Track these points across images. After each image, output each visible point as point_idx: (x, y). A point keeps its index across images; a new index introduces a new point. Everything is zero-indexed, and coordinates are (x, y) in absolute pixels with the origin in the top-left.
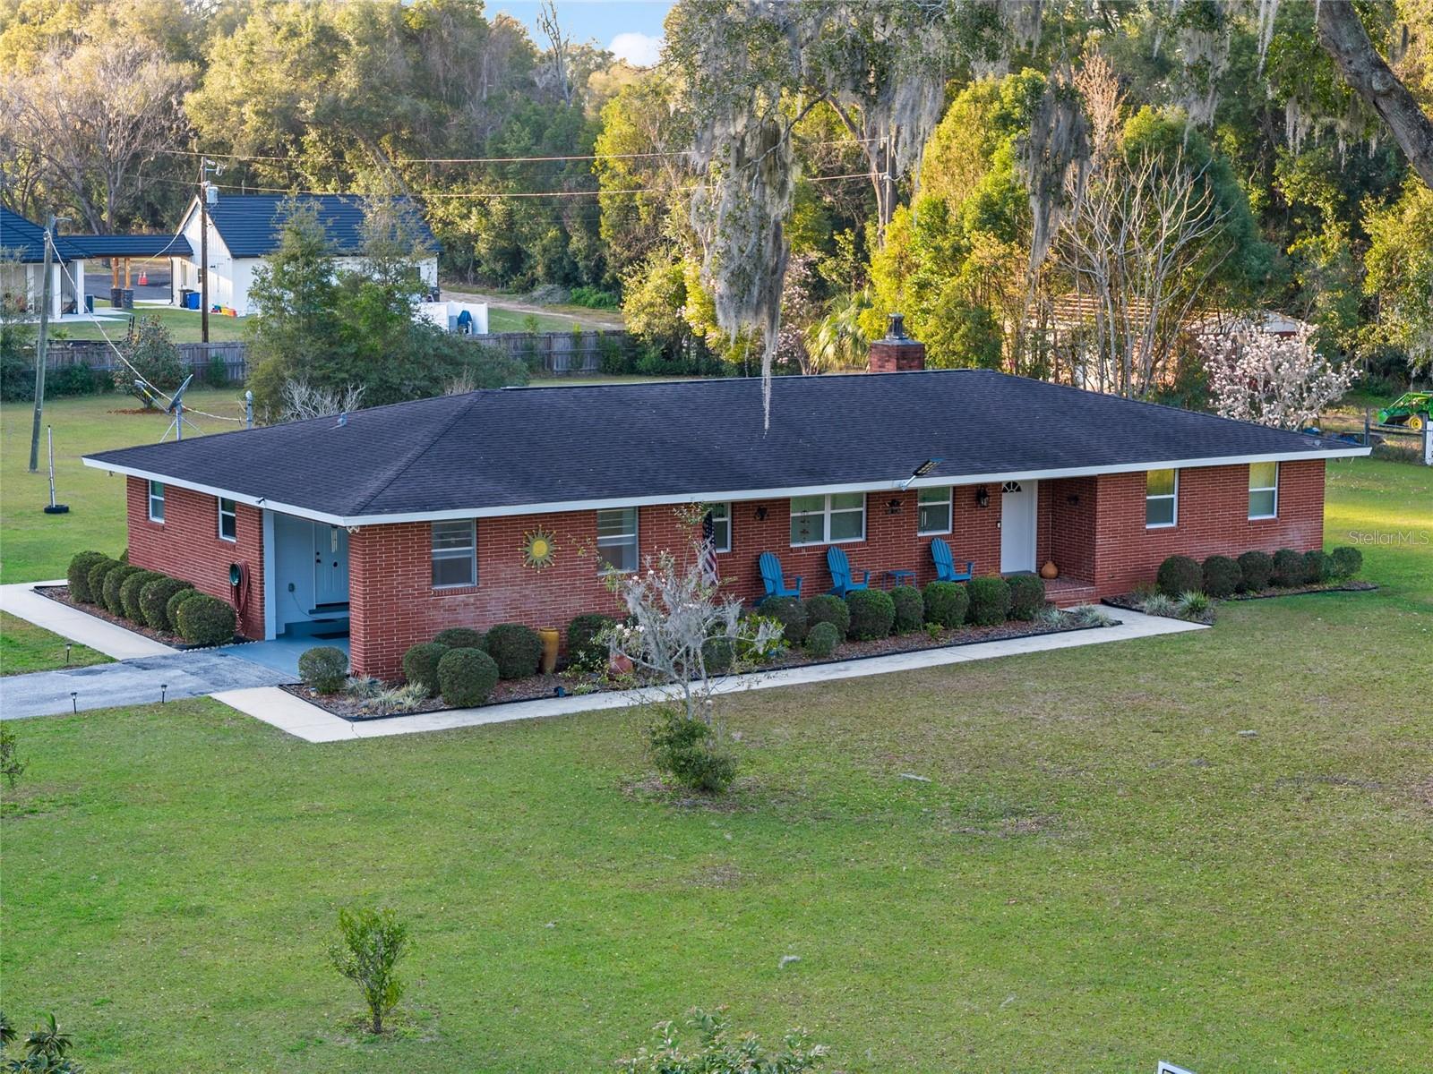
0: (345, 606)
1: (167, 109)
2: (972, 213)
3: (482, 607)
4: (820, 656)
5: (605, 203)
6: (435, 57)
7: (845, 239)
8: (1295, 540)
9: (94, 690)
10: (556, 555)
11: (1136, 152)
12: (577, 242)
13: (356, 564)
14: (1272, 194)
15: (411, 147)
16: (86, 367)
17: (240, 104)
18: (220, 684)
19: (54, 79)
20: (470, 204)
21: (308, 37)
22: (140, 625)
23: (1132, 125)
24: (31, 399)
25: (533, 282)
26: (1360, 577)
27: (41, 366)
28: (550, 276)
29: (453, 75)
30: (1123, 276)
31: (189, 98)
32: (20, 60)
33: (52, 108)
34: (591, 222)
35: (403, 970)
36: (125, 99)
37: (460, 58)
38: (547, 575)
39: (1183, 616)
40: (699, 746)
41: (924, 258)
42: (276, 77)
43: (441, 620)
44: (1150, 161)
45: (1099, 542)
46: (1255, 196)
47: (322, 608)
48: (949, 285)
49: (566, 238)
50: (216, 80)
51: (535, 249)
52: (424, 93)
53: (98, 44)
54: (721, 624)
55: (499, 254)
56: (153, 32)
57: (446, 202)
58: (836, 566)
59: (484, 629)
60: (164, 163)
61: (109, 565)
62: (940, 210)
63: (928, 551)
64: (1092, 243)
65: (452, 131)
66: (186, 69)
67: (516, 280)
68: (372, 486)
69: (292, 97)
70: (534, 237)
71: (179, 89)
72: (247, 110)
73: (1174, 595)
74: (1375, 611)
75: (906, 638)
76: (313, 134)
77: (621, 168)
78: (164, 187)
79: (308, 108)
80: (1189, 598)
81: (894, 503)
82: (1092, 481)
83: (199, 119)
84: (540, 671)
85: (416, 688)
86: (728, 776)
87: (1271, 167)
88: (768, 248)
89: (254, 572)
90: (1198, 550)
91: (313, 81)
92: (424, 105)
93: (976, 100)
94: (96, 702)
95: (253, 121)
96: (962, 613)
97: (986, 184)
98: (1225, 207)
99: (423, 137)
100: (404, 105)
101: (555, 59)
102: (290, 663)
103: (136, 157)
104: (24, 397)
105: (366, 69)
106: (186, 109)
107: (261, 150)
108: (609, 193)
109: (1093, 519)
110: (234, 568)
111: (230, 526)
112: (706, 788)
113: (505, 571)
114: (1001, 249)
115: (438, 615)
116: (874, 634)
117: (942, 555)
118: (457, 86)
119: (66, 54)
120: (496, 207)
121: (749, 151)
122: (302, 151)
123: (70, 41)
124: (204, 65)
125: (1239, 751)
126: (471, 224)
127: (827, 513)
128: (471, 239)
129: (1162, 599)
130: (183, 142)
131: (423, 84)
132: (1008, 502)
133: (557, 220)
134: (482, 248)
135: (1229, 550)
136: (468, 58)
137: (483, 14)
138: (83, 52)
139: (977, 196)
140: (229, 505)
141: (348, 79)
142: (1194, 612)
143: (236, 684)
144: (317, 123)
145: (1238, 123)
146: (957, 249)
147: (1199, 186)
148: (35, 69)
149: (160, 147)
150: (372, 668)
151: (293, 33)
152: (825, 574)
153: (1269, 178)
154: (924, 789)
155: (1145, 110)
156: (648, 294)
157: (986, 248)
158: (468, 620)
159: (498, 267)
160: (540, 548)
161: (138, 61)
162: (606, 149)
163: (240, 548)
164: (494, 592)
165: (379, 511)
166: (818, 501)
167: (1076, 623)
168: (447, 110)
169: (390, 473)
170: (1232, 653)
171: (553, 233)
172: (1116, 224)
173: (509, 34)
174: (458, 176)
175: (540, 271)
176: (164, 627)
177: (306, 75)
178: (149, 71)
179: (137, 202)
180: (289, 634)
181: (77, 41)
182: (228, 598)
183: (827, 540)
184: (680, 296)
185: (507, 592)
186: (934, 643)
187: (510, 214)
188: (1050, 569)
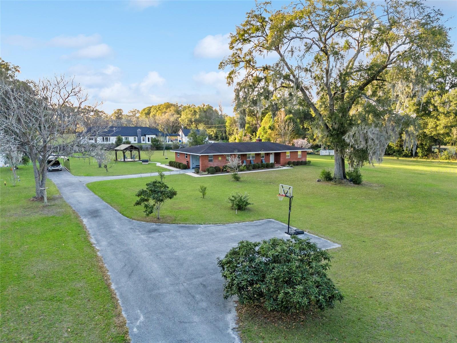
0: (199, 166)
1: (177, 120)
2: (268, 127)
3: (214, 165)
4: (250, 170)
5: (227, 130)
6: (207, 114)
7: (254, 134)
8: (303, 160)
9: (172, 173)
10: (222, 159)
11: (287, 120)
12: (224, 135)
13: (200, 159)
14: (303, 127)
15: (205, 124)
16: (169, 146)
17: (185, 119)
18: (186, 172)
19: (164, 117)
20: (212, 131)
21: (193, 111)
22: (177, 168)
23: (286, 117)
24: (163, 150)
25: (219, 140)
26: (311, 164)
27: (164, 146)
28: (221, 139)
29: (210, 116)
30: (285, 134)
31: (179, 119)
32: (160, 115)
33: (163, 120)
34: (225, 133)
35: (206, 191)
36: (172, 119)
37: (210, 114)
38: (221, 161)
39: (290, 167)
40: (237, 176)
41: (263, 133)
42: (189, 116)
43: (210, 166)
44: (288, 121)
45: (281, 159)
46: (302, 127)
47: (196, 166)
48: (265, 136)
49: (223, 134)
50: (182, 117)
51: (219, 136)
52: (206, 118)
53: (169, 113)
54: (239, 163)
55: (215, 136)
56: (175, 111)
57: (209, 131)
58: (252, 162)
59: (214, 167)
60: (177, 126)
61: (173, 162)
62: (264, 127)
63: (262, 160)
64: (282, 131)
65: (210, 122)
66: (179, 116)
67: (217, 140)
68: (202, 151)
69: (191, 119)
70: (219, 134)
71: (178, 118)
72: (186, 120)
73: (289, 165)
74: (312, 167)
75: (259, 169)
76: (194, 123)
77: (229, 126)
78: (176, 129)
79: (193, 120)
80: (291, 165)
81: (258, 155)
82: (280, 153)
83: (181, 121)
84: (220, 171)
85: (207, 172)
86: (240, 179)
87: (303, 123)
88: (244, 122)
89: (189, 161)
90: (292, 161)
91: (194, 117)
92: (206, 119)
93: (269, 115)
94: (173, 174)
95: (187, 121)
96: (265, 166)
97: (269, 124)
98: (297, 126)
99: (206, 123)
100: (204, 119)
101: (221, 115)
102: (193, 171)
103: (173, 126)
104: (162, 150)
105: (200, 115)
106: (179, 120)
107: (188, 125)
108: (227, 129)
109: (280, 157)
110: (187, 161)
111: (187, 157)
112: (238, 180)
113: (216, 161)
114: (271, 131)
115: (209, 165)
116: (256, 168)
117: (263, 161)
118: (210, 117)
119: (165, 114)
120: (215, 131)
121: (242, 112)
122: (192, 125)
123: (165, 113)
124: (181, 115)
125: (295, 178)
126: (212, 133)
127: (251, 156)
128: (212, 135)
129: (288, 165)
130: (179, 124)
131: (206, 117)
132: (271, 155)
133: (221, 132)
134: (213, 136)
135: (296, 161)
136: (211, 114)
137: (213, 109)
138: (167, 114)
139: (269, 126)
140: (187, 154)
141: (198, 116)
142: (291, 167)
143: (187, 172)
144: (194, 122)
145: (299, 118)
146: (266, 132)
147: (294, 124)
148: (161, 115)
149: (176, 124)
150: (202, 170)
151: (191, 111)
152: (251, 163)
153: (303, 125)
154: (261, 181)
155: (288, 115)
156: (232, 139)
157: (269, 131)
158: (212, 166)
159: (215, 138)
160: (220, 158)
161: (173, 115)
162: (227, 124)
163: (188, 159)
164: (215, 163)
165: (203, 154)
166: (250, 154)
167: (278, 168)
168: (209, 120)
169: (204, 150)
170: (295, 170)
171: (221, 134)
172: (284, 128)
173: (216, 111)
174: (210, 128)
175: (220, 138)
176: (180, 168)
177: (193, 116)
178: (175, 116)
179: (173, 131)
180: (193, 168)
181: (166, 112)
182: (186, 164)
183: (251, 159)
184: (235, 139)
185: (217, 163)
186: (262, 169)
187: (216, 132)
188: (276, 163)
